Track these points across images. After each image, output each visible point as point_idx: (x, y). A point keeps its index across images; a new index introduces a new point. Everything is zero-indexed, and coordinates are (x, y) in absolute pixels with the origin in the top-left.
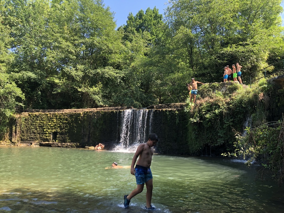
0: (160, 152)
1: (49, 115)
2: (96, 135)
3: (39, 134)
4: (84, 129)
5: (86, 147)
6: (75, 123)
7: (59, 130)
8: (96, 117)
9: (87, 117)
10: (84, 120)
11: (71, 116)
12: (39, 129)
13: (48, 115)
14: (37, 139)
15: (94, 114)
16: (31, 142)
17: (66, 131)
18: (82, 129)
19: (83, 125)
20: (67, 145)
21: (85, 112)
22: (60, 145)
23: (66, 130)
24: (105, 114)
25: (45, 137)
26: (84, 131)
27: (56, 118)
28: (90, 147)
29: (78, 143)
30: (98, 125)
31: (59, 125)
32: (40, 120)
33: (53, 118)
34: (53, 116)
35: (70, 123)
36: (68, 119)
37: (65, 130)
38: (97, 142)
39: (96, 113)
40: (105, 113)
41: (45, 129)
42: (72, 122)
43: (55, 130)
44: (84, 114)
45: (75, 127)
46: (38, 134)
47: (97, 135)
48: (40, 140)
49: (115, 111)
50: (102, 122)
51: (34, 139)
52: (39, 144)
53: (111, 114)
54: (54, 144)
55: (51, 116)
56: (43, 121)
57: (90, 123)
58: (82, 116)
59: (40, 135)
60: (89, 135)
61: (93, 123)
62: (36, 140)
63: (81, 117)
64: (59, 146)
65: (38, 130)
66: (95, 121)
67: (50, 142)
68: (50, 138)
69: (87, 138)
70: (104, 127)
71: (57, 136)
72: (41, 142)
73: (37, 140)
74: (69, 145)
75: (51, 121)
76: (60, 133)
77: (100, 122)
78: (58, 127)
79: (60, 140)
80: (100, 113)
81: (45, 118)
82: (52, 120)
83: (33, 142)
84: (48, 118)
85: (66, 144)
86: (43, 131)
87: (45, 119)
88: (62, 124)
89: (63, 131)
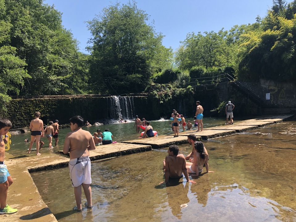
9: (76, 102)
11: (59, 101)
12: (25, 116)
13: (33, 101)
15: (84, 99)
19: (73, 109)
21: (75, 98)
27: (44, 104)
32: (24, 107)
33: (40, 104)
36: (56, 104)
42: (61, 107)
43: (45, 115)
46: (25, 120)
49: (104, 97)
55: (38, 102)
56: (28, 107)
57: (81, 107)
58: (72, 101)
66: (86, 105)
75: (38, 107)
81: (31, 104)
84: (34, 104)
88: (51, 109)
89: (53, 115)
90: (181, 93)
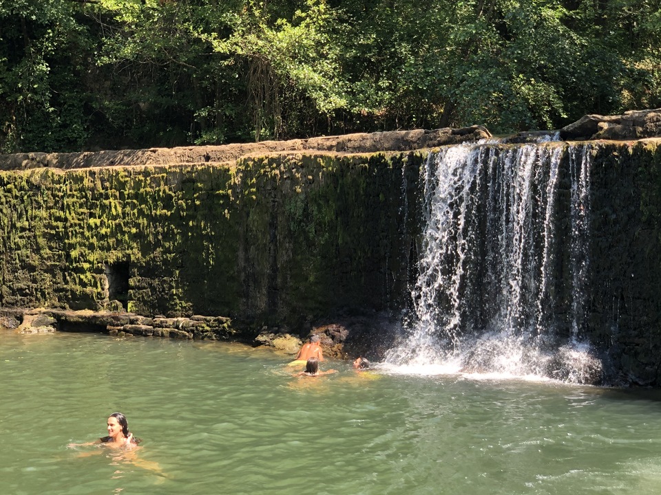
0: (632, 377)
1: (87, 183)
2: (307, 279)
3: (50, 270)
4: (246, 250)
5: (260, 338)
6: (205, 218)
7: (136, 254)
8: (299, 190)
9: (257, 185)
10: (247, 203)
11: (187, 182)
12: (48, 251)
13: (82, 179)
14: (43, 295)
15: (290, 170)
16: (19, 310)
17: (170, 256)
18: (241, 248)
19: (241, 230)
20: (177, 327)
21: (251, 163)
22: (144, 327)
23: (167, 251)
24: (342, 171)
25: (78, 288)
26: (247, 260)
27: (122, 196)
28: (279, 342)
29: (224, 319)
30: (311, 228)
31: (134, 230)
32: (48, 208)
33: (107, 197)
34: (107, 184)
35: (182, 218)
36: (171, 197)
37: (164, 253)
38: (310, 317)
39: (302, 166)
40: (344, 165)
41: (72, 246)
42: (191, 213)
43: (120, 255)
44: (247, 174)
45: (209, 238)
46: (46, 271)
47: (312, 279)
48: (56, 303)
49: (388, 156)
50: (328, 215)
51: (31, 294)
52: (51, 319)
53: (371, 171)
54: (116, 318)
55: (99, 183)
56: (62, 209)
57: (274, 217)
58: (238, 180)
59: (54, 276)
60: (273, 278)
61: (288, 220)
62: (37, 299)
63: (231, 187)
64: (138, 333)
65: (46, 252)
66: (296, 208)
67: (103, 312)
68: (99, 290)
69: (264, 291)
70: (340, 241)
71: (132, 282)
72: (62, 312)
73: (42, 300)
74: (183, 328)
75: (98, 211)
76: (142, 267)
77: (320, 211)
78: (134, 237)
79: (145, 303)
80: (320, 167)
81: (73, 196)
82: (103, 207)
83: (27, 311)
84: (86, 197)
85: (170, 321)
86: (68, 256)
87: (70, 200)
88: (149, 225)
89: (154, 259)
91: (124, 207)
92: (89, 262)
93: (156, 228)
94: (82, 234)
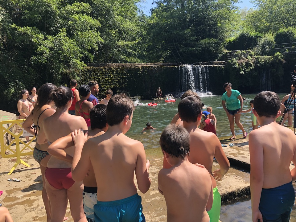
7: (118, 86)
9: (147, 71)
10: (145, 75)
11: (129, 71)
15: (154, 69)
19: (143, 80)
21: (145, 67)
23: (125, 85)
27: (113, 73)
31: (117, 81)
33: (110, 73)
35: (129, 78)
43: (114, 86)
49: (176, 66)
53: (173, 69)
55: (107, 70)
58: (142, 70)
71: (117, 91)
77: (162, 76)
80: (162, 68)
82: (109, 76)
84: (104, 73)
87: (100, 74)
90: (267, 61)
91: (114, 76)
92: (106, 88)
93: (122, 80)
94: (104, 82)
